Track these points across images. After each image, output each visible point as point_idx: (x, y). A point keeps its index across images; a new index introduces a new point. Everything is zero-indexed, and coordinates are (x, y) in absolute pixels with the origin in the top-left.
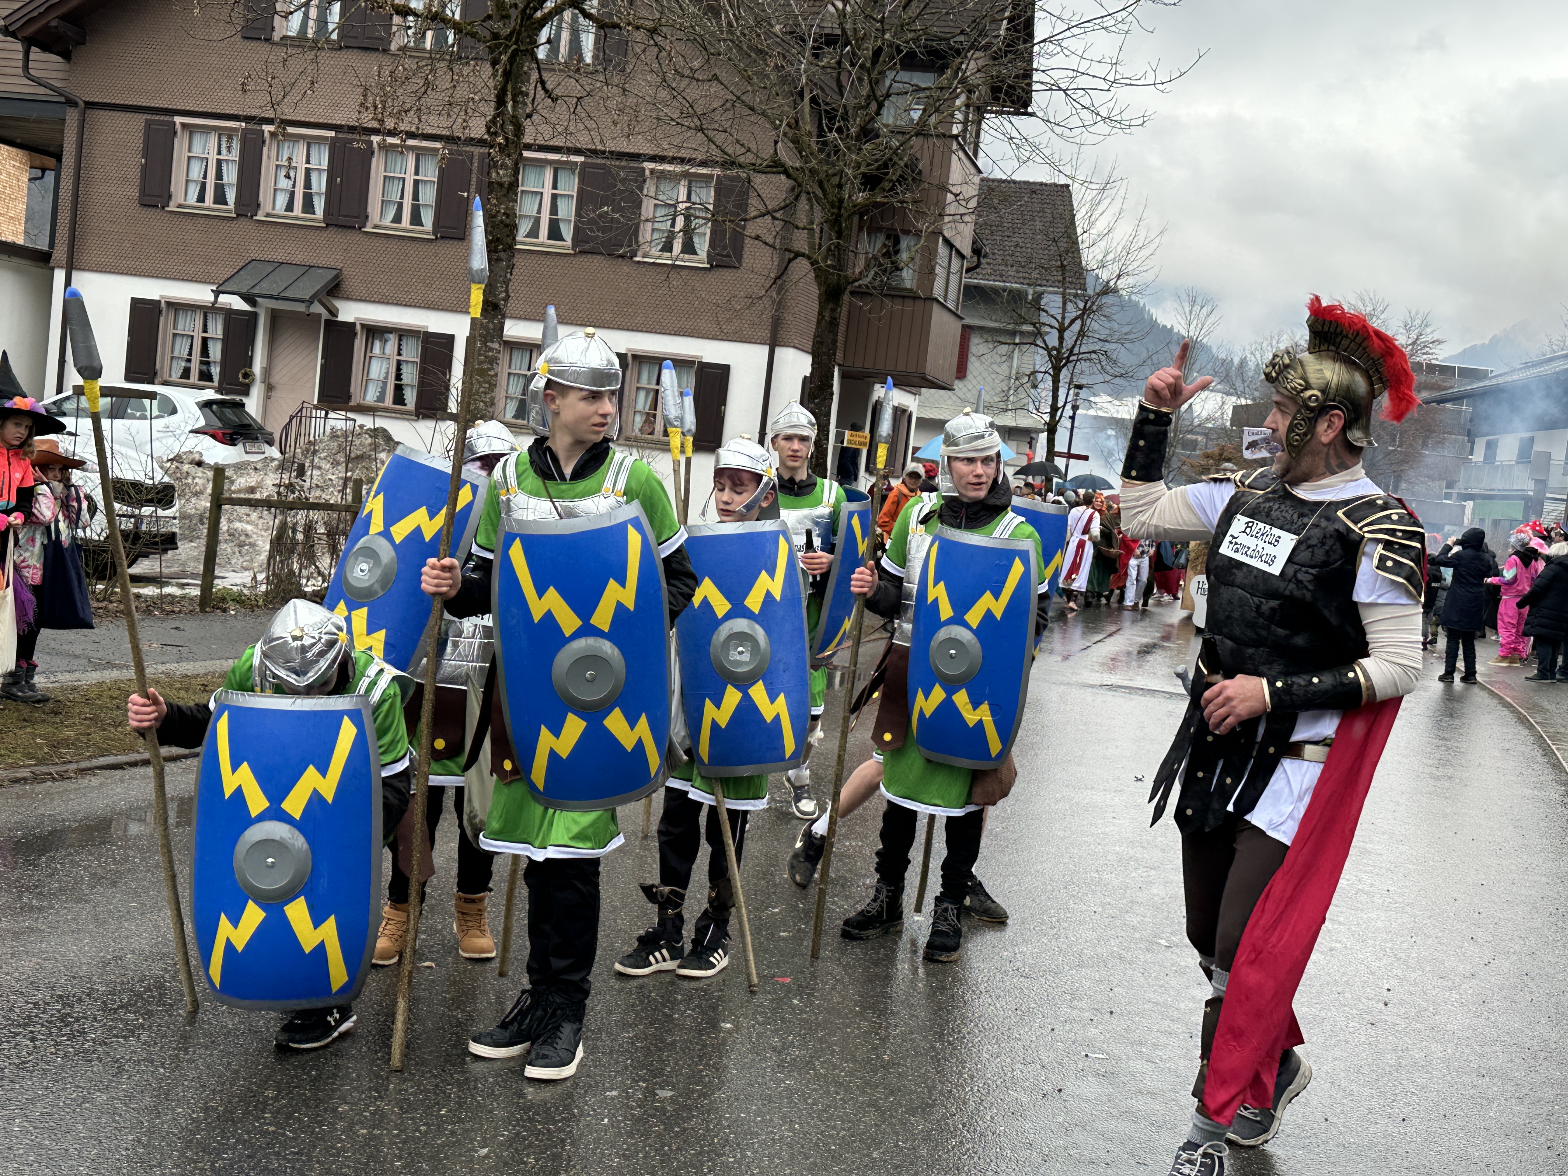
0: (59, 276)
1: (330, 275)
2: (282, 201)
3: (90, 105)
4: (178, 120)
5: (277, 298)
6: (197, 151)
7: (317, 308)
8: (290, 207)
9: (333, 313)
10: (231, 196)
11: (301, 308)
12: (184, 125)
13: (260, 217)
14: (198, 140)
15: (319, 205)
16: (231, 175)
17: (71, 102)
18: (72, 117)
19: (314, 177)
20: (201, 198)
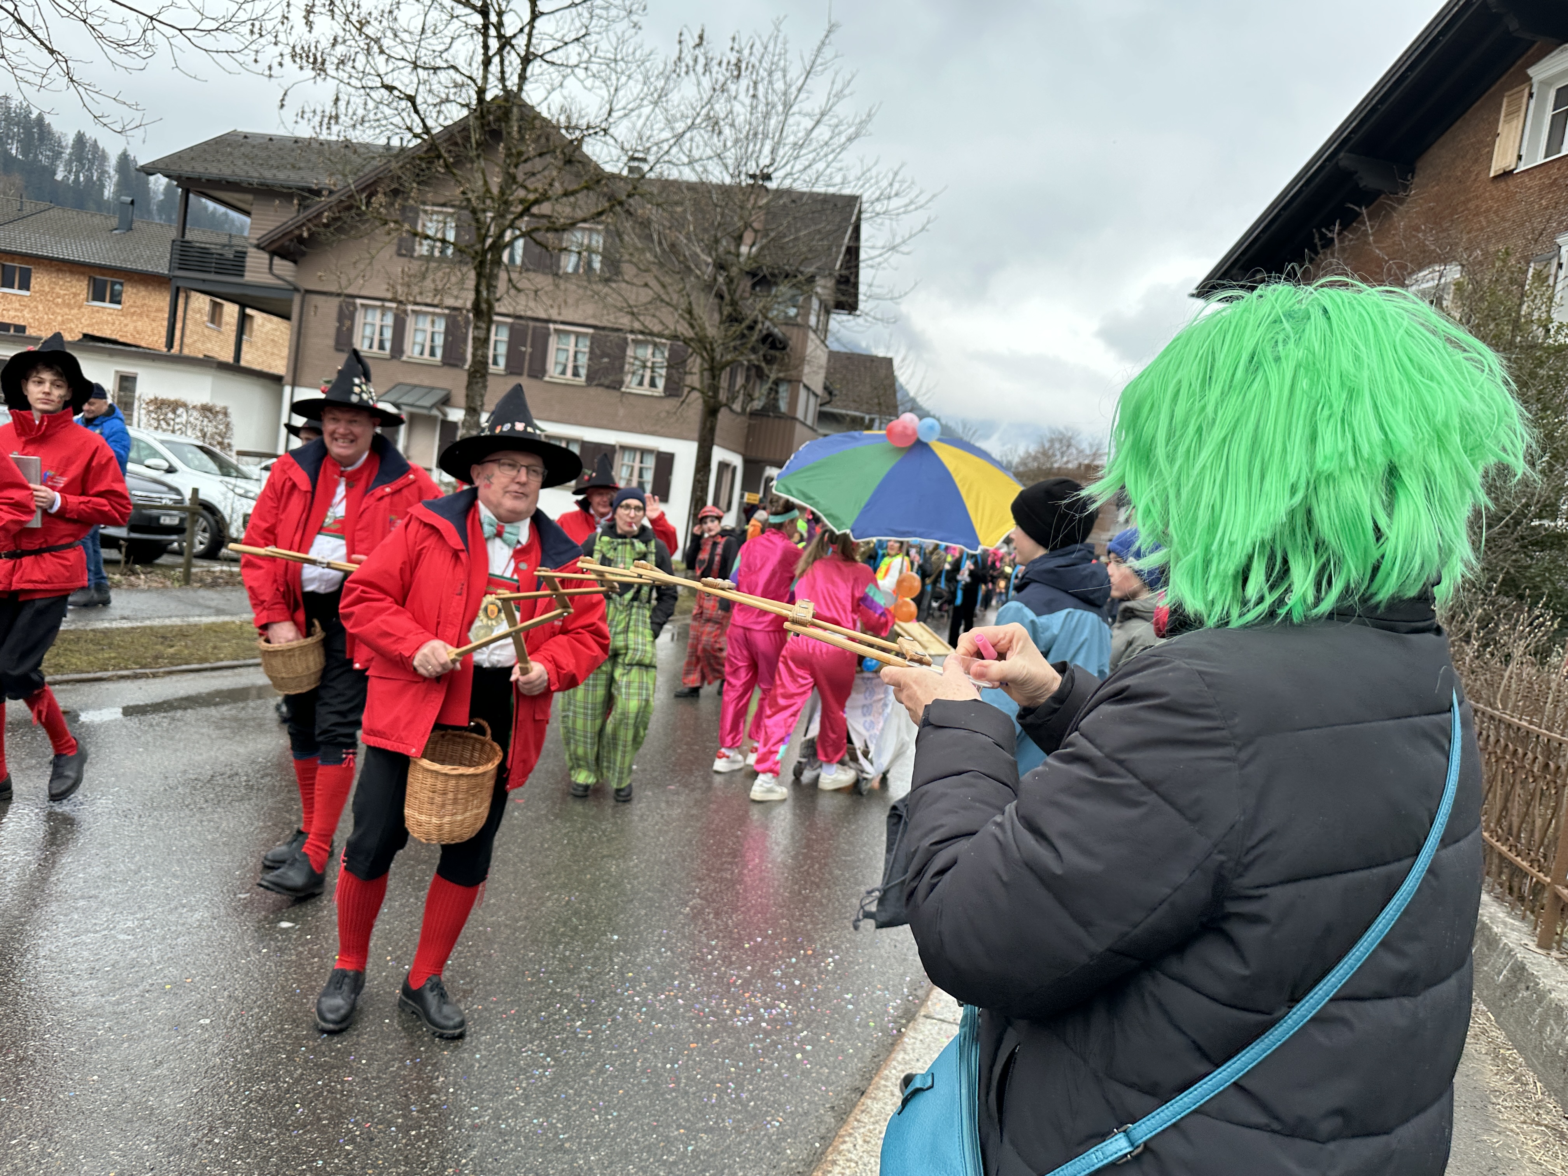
0: (287, 390)
1: (443, 393)
2: (417, 349)
3: (308, 292)
4: (359, 301)
5: (412, 405)
6: (369, 319)
7: (435, 412)
8: (422, 353)
9: (445, 415)
10: (388, 345)
11: (425, 412)
12: (362, 305)
13: (404, 358)
14: (370, 312)
15: (439, 352)
16: (388, 334)
17: (296, 290)
18: (297, 299)
19: (436, 337)
20: (371, 347)
